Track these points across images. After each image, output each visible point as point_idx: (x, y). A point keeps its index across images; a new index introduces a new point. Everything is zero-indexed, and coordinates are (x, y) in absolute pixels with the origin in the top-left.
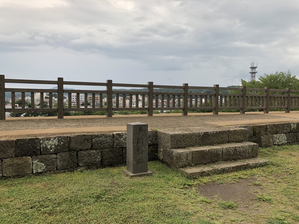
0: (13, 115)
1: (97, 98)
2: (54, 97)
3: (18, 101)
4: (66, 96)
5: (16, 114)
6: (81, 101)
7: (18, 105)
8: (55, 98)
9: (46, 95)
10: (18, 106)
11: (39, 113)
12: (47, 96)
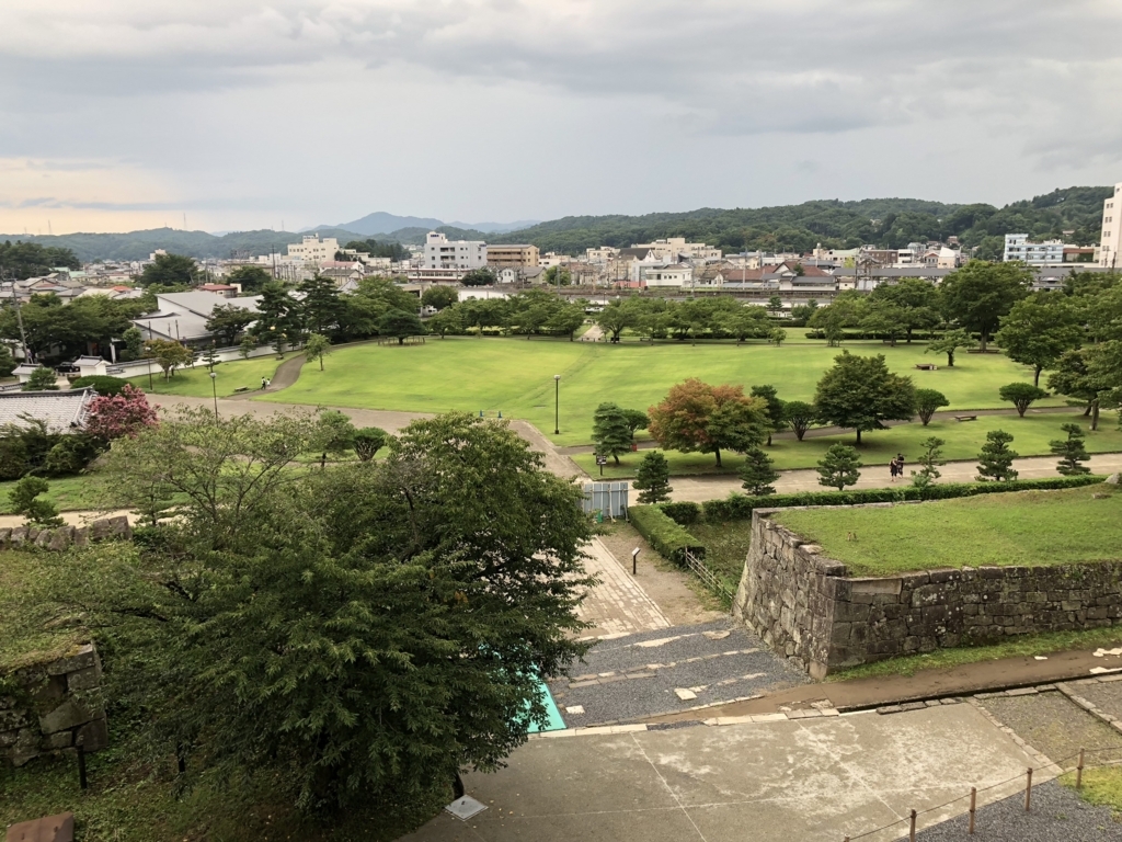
0: (216, 328)
1: (519, 253)
2: (367, 254)
3: (240, 272)
4: (410, 249)
5: (226, 324)
6: (463, 266)
7: (239, 286)
8: (370, 256)
9: (337, 247)
10: (239, 291)
11: (303, 322)
12: (342, 251)
